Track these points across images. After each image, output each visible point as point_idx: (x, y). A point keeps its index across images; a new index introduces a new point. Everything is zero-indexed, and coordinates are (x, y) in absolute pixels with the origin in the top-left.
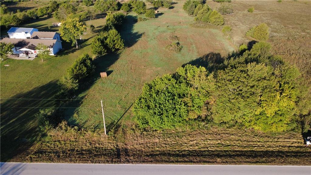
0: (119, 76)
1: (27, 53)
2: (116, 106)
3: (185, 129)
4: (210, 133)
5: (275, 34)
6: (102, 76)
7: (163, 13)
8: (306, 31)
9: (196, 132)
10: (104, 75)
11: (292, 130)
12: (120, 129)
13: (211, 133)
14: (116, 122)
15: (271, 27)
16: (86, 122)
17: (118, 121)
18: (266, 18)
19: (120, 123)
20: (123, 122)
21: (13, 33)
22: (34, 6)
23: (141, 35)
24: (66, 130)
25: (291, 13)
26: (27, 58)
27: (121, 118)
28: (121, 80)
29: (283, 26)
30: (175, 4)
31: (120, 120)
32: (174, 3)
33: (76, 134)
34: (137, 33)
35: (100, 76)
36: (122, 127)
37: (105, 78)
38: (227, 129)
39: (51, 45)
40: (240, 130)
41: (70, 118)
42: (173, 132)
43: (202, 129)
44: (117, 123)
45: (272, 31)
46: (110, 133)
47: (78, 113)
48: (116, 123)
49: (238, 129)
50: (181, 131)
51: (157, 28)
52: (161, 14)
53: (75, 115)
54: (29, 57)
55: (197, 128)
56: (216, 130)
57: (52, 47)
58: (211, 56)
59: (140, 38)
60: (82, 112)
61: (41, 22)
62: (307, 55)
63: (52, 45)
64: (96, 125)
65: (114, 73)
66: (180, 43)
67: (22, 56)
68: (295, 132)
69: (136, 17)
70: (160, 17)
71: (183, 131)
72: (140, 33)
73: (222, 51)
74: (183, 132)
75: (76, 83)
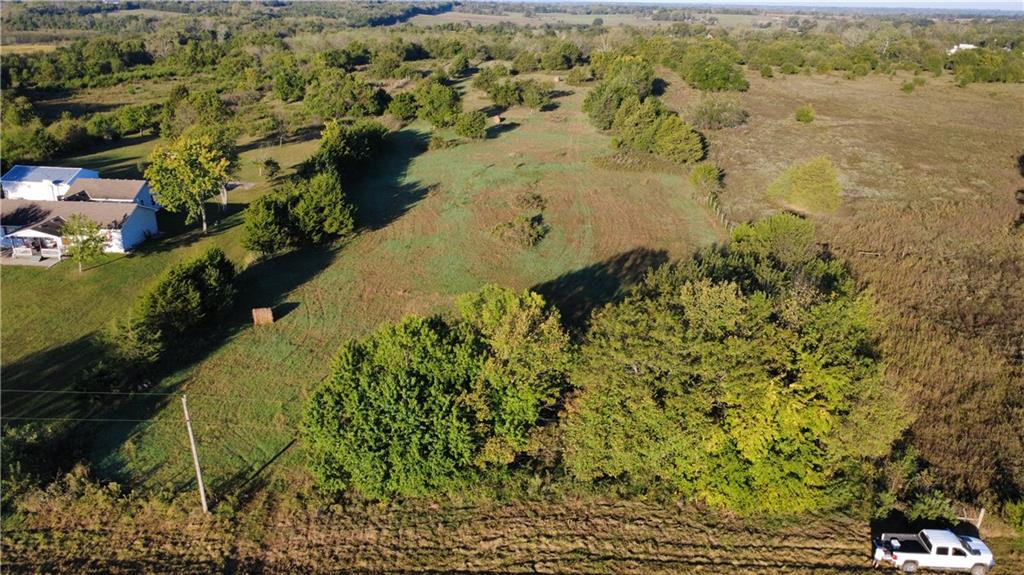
0: (312, 322)
1: (38, 245)
2: (272, 416)
3: (474, 498)
4: (557, 512)
5: (867, 191)
6: (255, 320)
7: (519, 125)
8: (974, 183)
9: (509, 509)
10: (263, 315)
11: (839, 509)
12: (262, 496)
13: (562, 515)
14: (256, 469)
15: (860, 169)
16: (158, 467)
17: (263, 468)
18: (852, 140)
19: (269, 476)
20: (277, 473)
21: (15, 182)
22: (122, 101)
23: (425, 191)
24: (80, 495)
25: (936, 124)
26: (34, 261)
27: (275, 458)
28: (317, 333)
29: (901, 167)
30: (565, 97)
31: (270, 466)
32: (563, 94)
33: (110, 507)
34: (414, 185)
35: (253, 321)
36: (270, 487)
37: (267, 327)
38: (619, 503)
39: (115, 222)
40: (660, 506)
41: (109, 454)
42: (435, 506)
43: (532, 500)
44: (257, 474)
45: (861, 182)
46: (221, 506)
47: (138, 441)
48: (254, 473)
49: (655, 503)
50: (461, 506)
52: (512, 126)
53: (128, 445)
54: (43, 259)
55: (519, 497)
56: (579, 504)
57: (117, 226)
58: (635, 260)
59: (419, 199)
60: (153, 435)
61: (124, 148)
62: (957, 259)
63: (120, 219)
64: (187, 481)
66: (546, 217)
67: (22, 255)
68: (849, 516)
69: (427, 136)
70: (504, 135)
71: (470, 504)
72: (423, 186)
73: (678, 245)
74: (466, 508)
75: (155, 340)
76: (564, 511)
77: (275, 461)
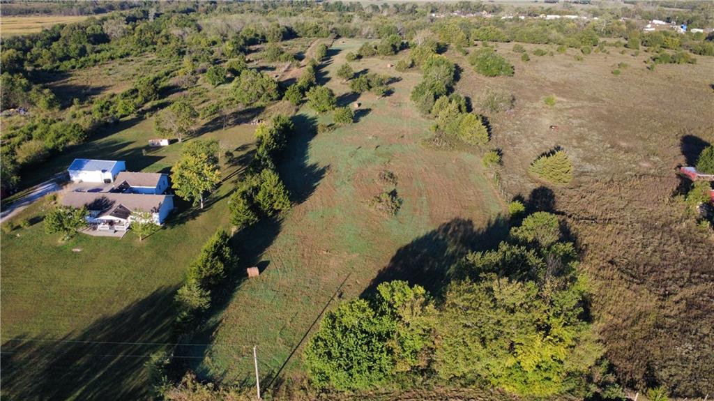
1: (111, 223)
2: (275, 339)
3: (390, 389)
4: (432, 395)
6: (250, 275)
7: (370, 110)
8: (652, 159)
9: (408, 394)
10: (253, 272)
11: (569, 391)
12: (283, 387)
13: (434, 396)
14: (276, 372)
16: (226, 372)
17: (280, 371)
19: (283, 376)
20: (287, 374)
21: (78, 171)
22: (104, 83)
23: (323, 171)
24: (194, 390)
26: (111, 234)
27: (284, 365)
28: (284, 282)
30: (397, 84)
31: (283, 370)
32: (394, 80)
33: (210, 396)
34: (314, 166)
35: (247, 275)
36: (286, 382)
37: (256, 277)
38: (461, 390)
39: (155, 208)
40: (482, 391)
41: (199, 364)
42: (371, 393)
43: (419, 389)
44: (277, 375)
46: (266, 395)
47: (211, 355)
48: (276, 374)
49: (479, 389)
50: (384, 392)
51: (356, 152)
52: (364, 112)
53: (207, 359)
54: (116, 231)
55: (412, 387)
56: (442, 390)
57: (157, 211)
58: (454, 228)
59: (321, 178)
60: (217, 352)
63: (157, 206)
64: (243, 380)
65: (271, 267)
66: (399, 191)
67: (103, 230)
68: (574, 395)
69: (314, 119)
70: (362, 119)
71: (388, 391)
72: (320, 167)
73: (477, 212)
74: (386, 394)
75: (207, 296)
76: (435, 394)
77: (285, 367)
